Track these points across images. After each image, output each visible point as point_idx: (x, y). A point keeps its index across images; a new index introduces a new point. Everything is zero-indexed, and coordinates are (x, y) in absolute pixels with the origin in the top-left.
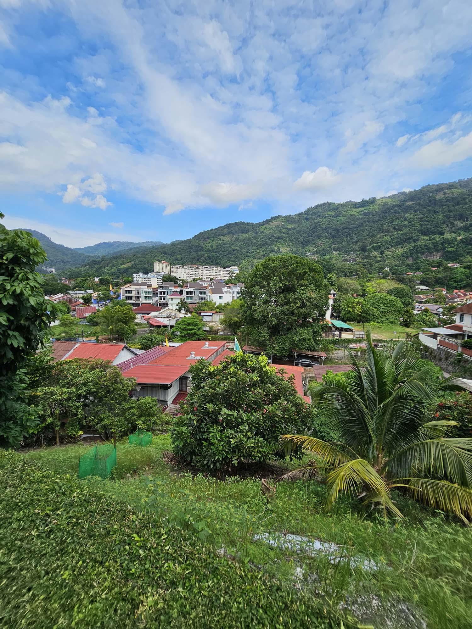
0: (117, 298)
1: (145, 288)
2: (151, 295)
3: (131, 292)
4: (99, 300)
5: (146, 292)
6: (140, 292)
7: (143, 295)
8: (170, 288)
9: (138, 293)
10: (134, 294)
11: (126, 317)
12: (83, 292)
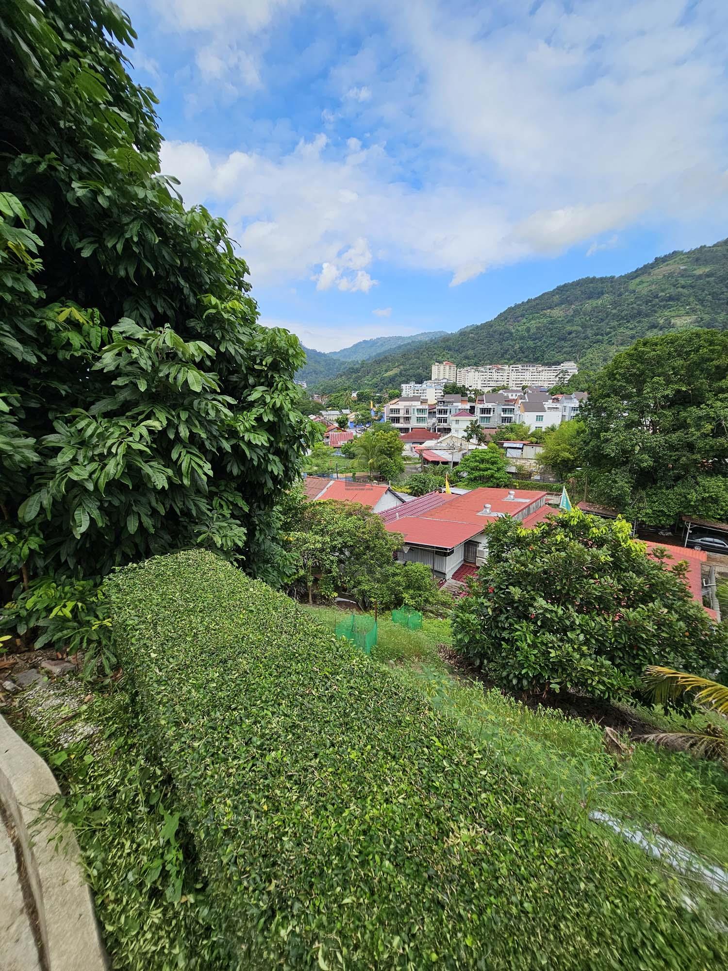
0: (380, 420)
1: (418, 405)
2: (427, 416)
3: (398, 411)
4: (358, 423)
5: (419, 410)
6: (411, 411)
7: (414, 416)
8: (455, 404)
9: (407, 412)
10: (402, 414)
11: (391, 447)
12: (337, 412)
